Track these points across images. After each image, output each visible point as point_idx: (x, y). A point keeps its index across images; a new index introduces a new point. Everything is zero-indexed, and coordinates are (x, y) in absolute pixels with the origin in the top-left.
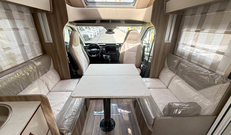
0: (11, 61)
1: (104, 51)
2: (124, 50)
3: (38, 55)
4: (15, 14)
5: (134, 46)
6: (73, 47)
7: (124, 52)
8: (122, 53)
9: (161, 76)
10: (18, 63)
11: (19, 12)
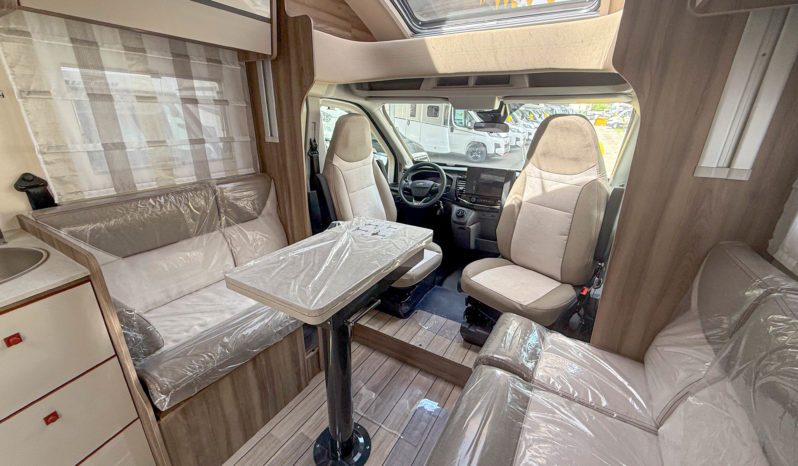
0: (163, 174)
1: (462, 191)
2: (522, 195)
3: (243, 172)
4: (198, 64)
5: (561, 185)
6: (337, 162)
7: (520, 205)
8: (512, 207)
9: (653, 356)
10: (179, 182)
11: (209, 60)
